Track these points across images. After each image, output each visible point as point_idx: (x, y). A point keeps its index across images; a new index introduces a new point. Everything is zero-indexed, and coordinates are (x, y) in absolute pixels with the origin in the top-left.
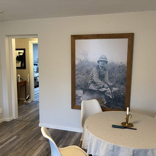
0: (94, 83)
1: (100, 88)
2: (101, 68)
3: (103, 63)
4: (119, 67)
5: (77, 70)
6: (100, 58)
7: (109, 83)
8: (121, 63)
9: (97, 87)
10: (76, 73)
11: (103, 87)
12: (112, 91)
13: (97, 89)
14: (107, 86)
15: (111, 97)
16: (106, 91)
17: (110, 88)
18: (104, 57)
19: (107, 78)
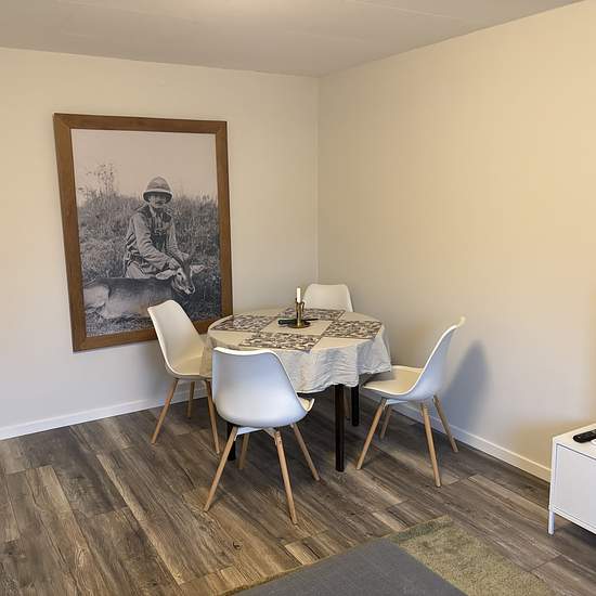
0: (138, 258)
1: (158, 271)
2: (154, 214)
3: (158, 199)
4: (201, 208)
5: (83, 225)
6: (149, 187)
7: (179, 254)
8: (204, 198)
9: (149, 270)
10: (82, 234)
11: (166, 267)
12: (188, 275)
13: (148, 277)
14: (177, 263)
15: (188, 292)
16: (173, 277)
17: (183, 267)
18: (159, 183)
19: (173, 241)
